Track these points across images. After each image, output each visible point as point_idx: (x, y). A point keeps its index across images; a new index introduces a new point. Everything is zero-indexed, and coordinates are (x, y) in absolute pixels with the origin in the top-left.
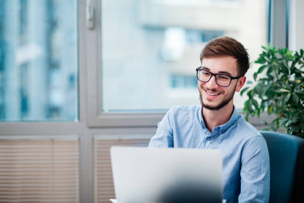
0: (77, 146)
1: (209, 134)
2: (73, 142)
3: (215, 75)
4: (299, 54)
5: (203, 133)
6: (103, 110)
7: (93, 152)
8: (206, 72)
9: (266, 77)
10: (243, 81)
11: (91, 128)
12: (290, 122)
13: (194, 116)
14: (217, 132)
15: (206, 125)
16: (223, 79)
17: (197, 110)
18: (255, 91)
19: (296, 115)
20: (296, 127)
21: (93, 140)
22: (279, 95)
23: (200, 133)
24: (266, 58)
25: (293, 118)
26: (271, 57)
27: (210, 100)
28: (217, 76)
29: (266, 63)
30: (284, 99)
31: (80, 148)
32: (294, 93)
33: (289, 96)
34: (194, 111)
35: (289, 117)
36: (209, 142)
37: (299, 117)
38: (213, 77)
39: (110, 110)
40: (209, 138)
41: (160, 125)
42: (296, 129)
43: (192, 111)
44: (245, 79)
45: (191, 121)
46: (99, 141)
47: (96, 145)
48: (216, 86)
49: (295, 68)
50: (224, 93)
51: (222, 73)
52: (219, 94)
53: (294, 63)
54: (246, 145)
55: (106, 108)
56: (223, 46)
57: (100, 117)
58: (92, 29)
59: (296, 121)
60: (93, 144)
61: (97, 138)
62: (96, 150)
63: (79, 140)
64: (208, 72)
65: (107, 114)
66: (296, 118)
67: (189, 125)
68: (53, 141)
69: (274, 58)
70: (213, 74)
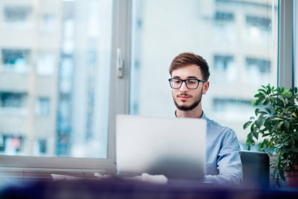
3: (185, 81)
8: (177, 80)
10: (207, 85)
27: (184, 101)
28: (186, 82)
32: (286, 121)
33: (281, 122)
44: (208, 83)
48: (187, 90)
51: (190, 78)
56: (187, 57)
58: (121, 78)
64: (179, 80)
70: (183, 81)
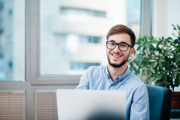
0: (24, 96)
1: (112, 83)
2: (22, 94)
3: (118, 44)
4: (161, 39)
5: (108, 82)
6: (40, 75)
7: (34, 100)
9: (142, 53)
11: (33, 85)
12: (157, 79)
13: (103, 72)
14: (117, 81)
15: (110, 77)
16: (123, 47)
17: (104, 68)
18: (135, 61)
19: (161, 75)
20: (161, 82)
21: (34, 93)
22: (150, 63)
23: (107, 82)
24: (141, 42)
25: (159, 77)
26: (145, 41)
27: (115, 60)
29: (142, 45)
30: (153, 66)
31: (26, 97)
32: (159, 62)
33: (156, 64)
34: (102, 69)
35: (156, 76)
36: (112, 88)
37: (162, 77)
38: (117, 46)
39: (45, 75)
40: (112, 85)
41: (82, 78)
42: (161, 84)
43: (101, 69)
44: (134, 49)
45: (101, 75)
46: (37, 93)
47: (36, 96)
49: (159, 48)
50: (124, 56)
52: (121, 56)
53: (158, 45)
54: (136, 91)
55: (42, 73)
57: (39, 79)
59: (161, 79)
60: (34, 95)
61: (36, 91)
62: (36, 99)
63: (26, 92)
65: (43, 77)
66: (161, 77)
67: (100, 77)
68: (10, 93)
69: (146, 41)
